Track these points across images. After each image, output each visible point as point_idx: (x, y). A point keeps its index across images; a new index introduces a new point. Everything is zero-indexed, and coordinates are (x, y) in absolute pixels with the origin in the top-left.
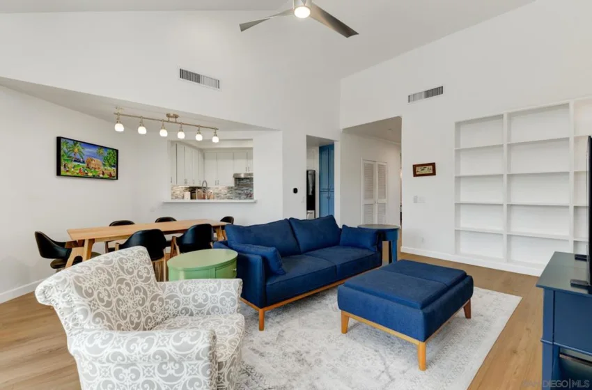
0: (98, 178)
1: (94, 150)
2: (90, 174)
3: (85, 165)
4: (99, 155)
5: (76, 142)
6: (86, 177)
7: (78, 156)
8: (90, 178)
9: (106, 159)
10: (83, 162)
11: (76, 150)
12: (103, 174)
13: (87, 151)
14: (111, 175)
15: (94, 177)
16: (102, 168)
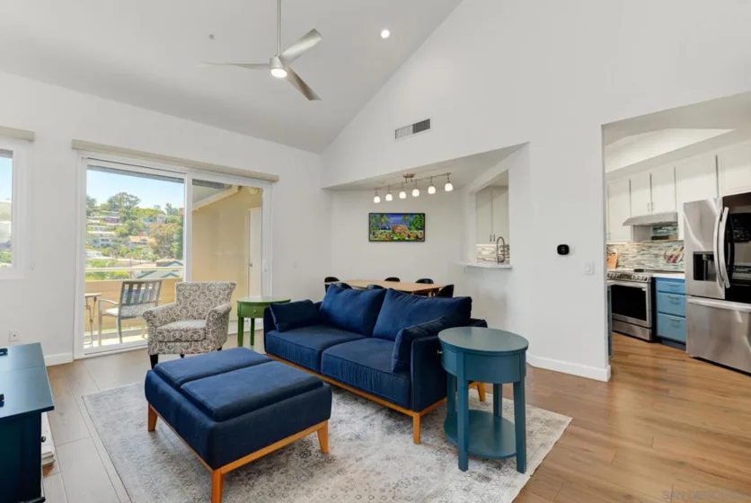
0: (404, 240)
1: (400, 218)
2: (396, 238)
3: (390, 231)
4: (404, 222)
5: (382, 215)
6: (392, 240)
7: (384, 225)
8: (396, 241)
9: (411, 224)
10: (389, 229)
11: (383, 220)
12: (409, 237)
13: (392, 219)
14: (417, 237)
15: (399, 240)
16: (408, 232)
